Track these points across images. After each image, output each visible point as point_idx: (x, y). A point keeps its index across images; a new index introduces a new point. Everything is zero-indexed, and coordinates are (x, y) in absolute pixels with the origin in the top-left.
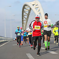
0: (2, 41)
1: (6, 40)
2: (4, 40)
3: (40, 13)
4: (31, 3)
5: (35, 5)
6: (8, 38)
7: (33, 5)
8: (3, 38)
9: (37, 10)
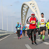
0: (5, 34)
1: (8, 34)
2: (6, 34)
3: (36, 11)
4: (28, 3)
5: (32, 4)
6: (10, 32)
7: (31, 4)
8: (6, 32)
9: (33, 8)
